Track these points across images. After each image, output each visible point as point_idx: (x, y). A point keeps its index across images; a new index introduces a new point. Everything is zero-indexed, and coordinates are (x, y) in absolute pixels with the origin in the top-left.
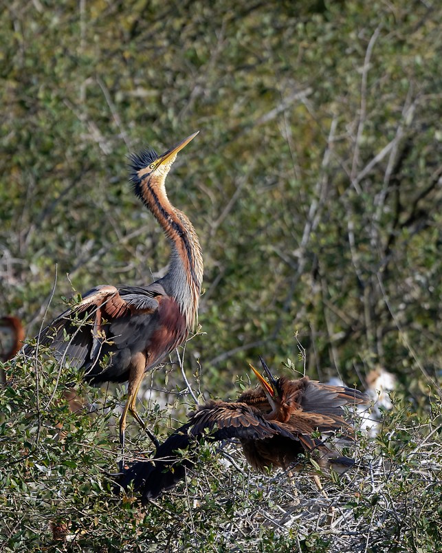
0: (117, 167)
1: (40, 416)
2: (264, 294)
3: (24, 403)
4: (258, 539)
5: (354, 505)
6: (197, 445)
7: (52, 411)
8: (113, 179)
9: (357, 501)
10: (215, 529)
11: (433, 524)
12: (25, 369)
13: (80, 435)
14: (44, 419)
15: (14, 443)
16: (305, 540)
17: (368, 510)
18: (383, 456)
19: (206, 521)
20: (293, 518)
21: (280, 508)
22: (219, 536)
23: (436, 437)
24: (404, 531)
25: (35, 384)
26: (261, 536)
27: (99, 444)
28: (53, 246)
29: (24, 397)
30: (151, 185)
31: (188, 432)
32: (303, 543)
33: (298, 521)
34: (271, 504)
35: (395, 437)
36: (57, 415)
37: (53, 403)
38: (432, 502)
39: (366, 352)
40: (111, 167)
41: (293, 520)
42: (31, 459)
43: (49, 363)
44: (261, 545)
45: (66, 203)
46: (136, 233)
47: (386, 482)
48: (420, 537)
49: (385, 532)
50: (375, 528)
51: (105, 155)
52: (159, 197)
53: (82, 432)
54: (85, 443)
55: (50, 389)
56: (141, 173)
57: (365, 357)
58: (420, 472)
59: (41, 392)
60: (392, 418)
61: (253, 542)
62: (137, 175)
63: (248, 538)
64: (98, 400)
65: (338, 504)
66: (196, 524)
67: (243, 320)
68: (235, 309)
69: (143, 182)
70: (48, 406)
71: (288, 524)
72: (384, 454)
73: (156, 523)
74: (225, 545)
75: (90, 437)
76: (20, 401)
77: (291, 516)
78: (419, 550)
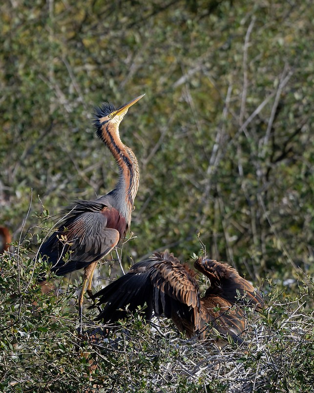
0: (77, 122)
1: (21, 297)
2: (181, 211)
3: (10, 287)
4: (176, 385)
5: (244, 359)
6: (133, 318)
7: (29, 293)
8: (74, 130)
9: (246, 357)
10: (146, 377)
11: (300, 373)
12: (10, 263)
13: (49, 310)
14: (23, 299)
15: (3, 316)
16: (209, 385)
17: (254, 363)
18: (264, 325)
19: (139, 371)
20: (202, 369)
21: (192, 362)
22: (148, 382)
23: (302, 311)
24: (280, 378)
25: (17, 273)
26: (178, 382)
27: (63, 316)
28: (32, 178)
29: (10, 283)
30: (109, 129)
31: (126, 308)
32: (208, 386)
33: (205, 371)
34: (185, 359)
35: (273, 311)
36: (33, 296)
37: (30, 287)
38: (300, 357)
39: (254, 251)
40: (72, 121)
41: (201, 371)
42: (15, 327)
43: (27, 259)
44: (178, 389)
45: (41, 147)
46: (91, 168)
47: (266, 343)
48: (291, 382)
49: (266, 379)
50: (260, 376)
51: (68, 113)
52: (114, 138)
53: (50, 307)
54: (53, 315)
55: (27, 277)
56: (102, 120)
57: (253, 255)
58: (292, 336)
59: (21, 279)
60: (271, 298)
61: (172, 387)
62: (99, 121)
63: (169, 384)
64: (63, 287)
65: (233, 359)
66: (132, 374)
67: (166, 229)
68: (161, 221)
69: (103, 127)
70: (27, 289)
71: (198, 373)
72: (265, 324)
73: (104, 373)
74: (152, 389)
75: (56, 311)
76: (7, 286)
77: (200, 368)
78: (291, 391)
